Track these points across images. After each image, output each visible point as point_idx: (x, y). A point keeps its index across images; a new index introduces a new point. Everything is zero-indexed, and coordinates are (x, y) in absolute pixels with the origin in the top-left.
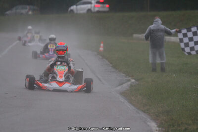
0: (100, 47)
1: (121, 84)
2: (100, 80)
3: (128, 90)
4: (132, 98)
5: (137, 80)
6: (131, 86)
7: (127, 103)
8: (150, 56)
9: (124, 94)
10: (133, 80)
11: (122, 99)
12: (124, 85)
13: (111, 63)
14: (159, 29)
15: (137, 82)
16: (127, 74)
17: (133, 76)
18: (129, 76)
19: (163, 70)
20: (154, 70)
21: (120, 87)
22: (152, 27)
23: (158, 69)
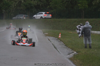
0: (59, 35)
1: (69, 54)
2: (59, 52)
3: (73, 57)
4: (75, 61)
5: (77, 52)
6: (74, 55)
7: (72, 64)
8: (84, 40)
9: (70, 59)
10: (75, 52)
11: (70, 62)
12: (71, 55)
13: (65, 44)
14: (88, 27)
15: (77, 53)
16: (72, 49)
17: (75, 50)
18: (73, 50)
19: (90, 47)
20: (86, 47)
21: (69, 55)
22: (85, 26)
23: (88, 47)
